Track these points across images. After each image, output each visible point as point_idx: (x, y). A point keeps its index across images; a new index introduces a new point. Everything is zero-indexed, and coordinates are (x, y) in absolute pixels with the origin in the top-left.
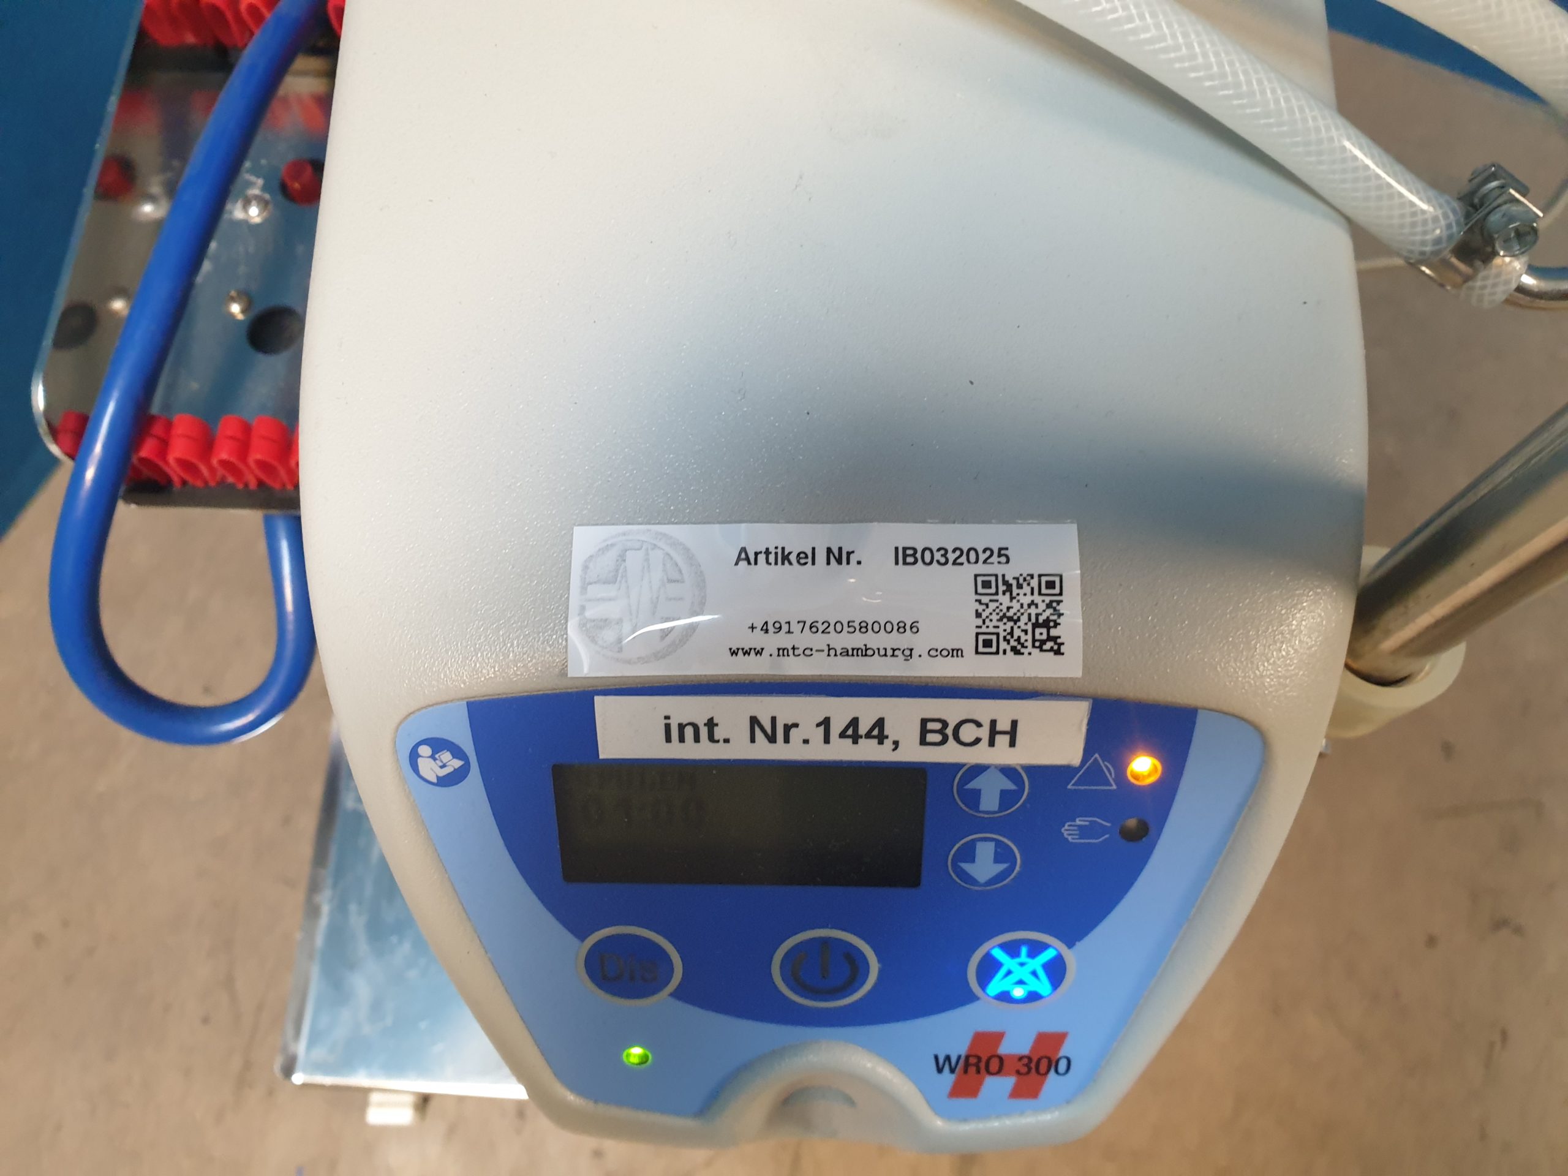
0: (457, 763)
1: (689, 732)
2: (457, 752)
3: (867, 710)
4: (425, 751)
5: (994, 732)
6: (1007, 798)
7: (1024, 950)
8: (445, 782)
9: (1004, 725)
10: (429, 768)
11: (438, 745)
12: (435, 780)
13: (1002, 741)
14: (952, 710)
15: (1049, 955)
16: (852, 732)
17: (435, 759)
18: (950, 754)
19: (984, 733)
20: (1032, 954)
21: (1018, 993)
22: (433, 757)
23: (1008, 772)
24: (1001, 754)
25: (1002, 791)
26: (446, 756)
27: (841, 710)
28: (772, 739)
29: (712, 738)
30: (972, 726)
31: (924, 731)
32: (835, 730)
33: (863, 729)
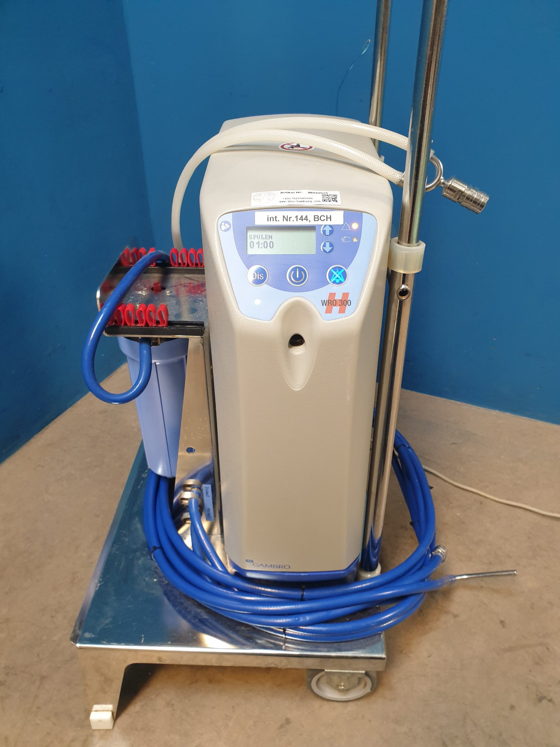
0: (229, 226)
1: (272, 219)
2: (229, 224)
3: (304, 214)
4: (223, 224)
5: (327, 218)
6: (331, 232)
7: (337, 269)
8: (226, 230)
9: (329, 217)
10: (223, 228)
11: (226, 222)
12: (224, 230)
13: (329, 220)
14: (319, 213)
15: (342, 271)
16: (302, 219)
17: (225, 225)
18: (319, 223)
19: (325, 218)
20: (339, 271)
21: (337, 281)
22: (224, 225)
23: (330, 226)
24: (329, 223)
25: (330, 230)
26: (227, 225)
27: (300, 214)
28: (287, 220)
29: (276, 221)
30: (323, 217)
31: (315, 218)
32: (299, 218)
33: (303, 218)
